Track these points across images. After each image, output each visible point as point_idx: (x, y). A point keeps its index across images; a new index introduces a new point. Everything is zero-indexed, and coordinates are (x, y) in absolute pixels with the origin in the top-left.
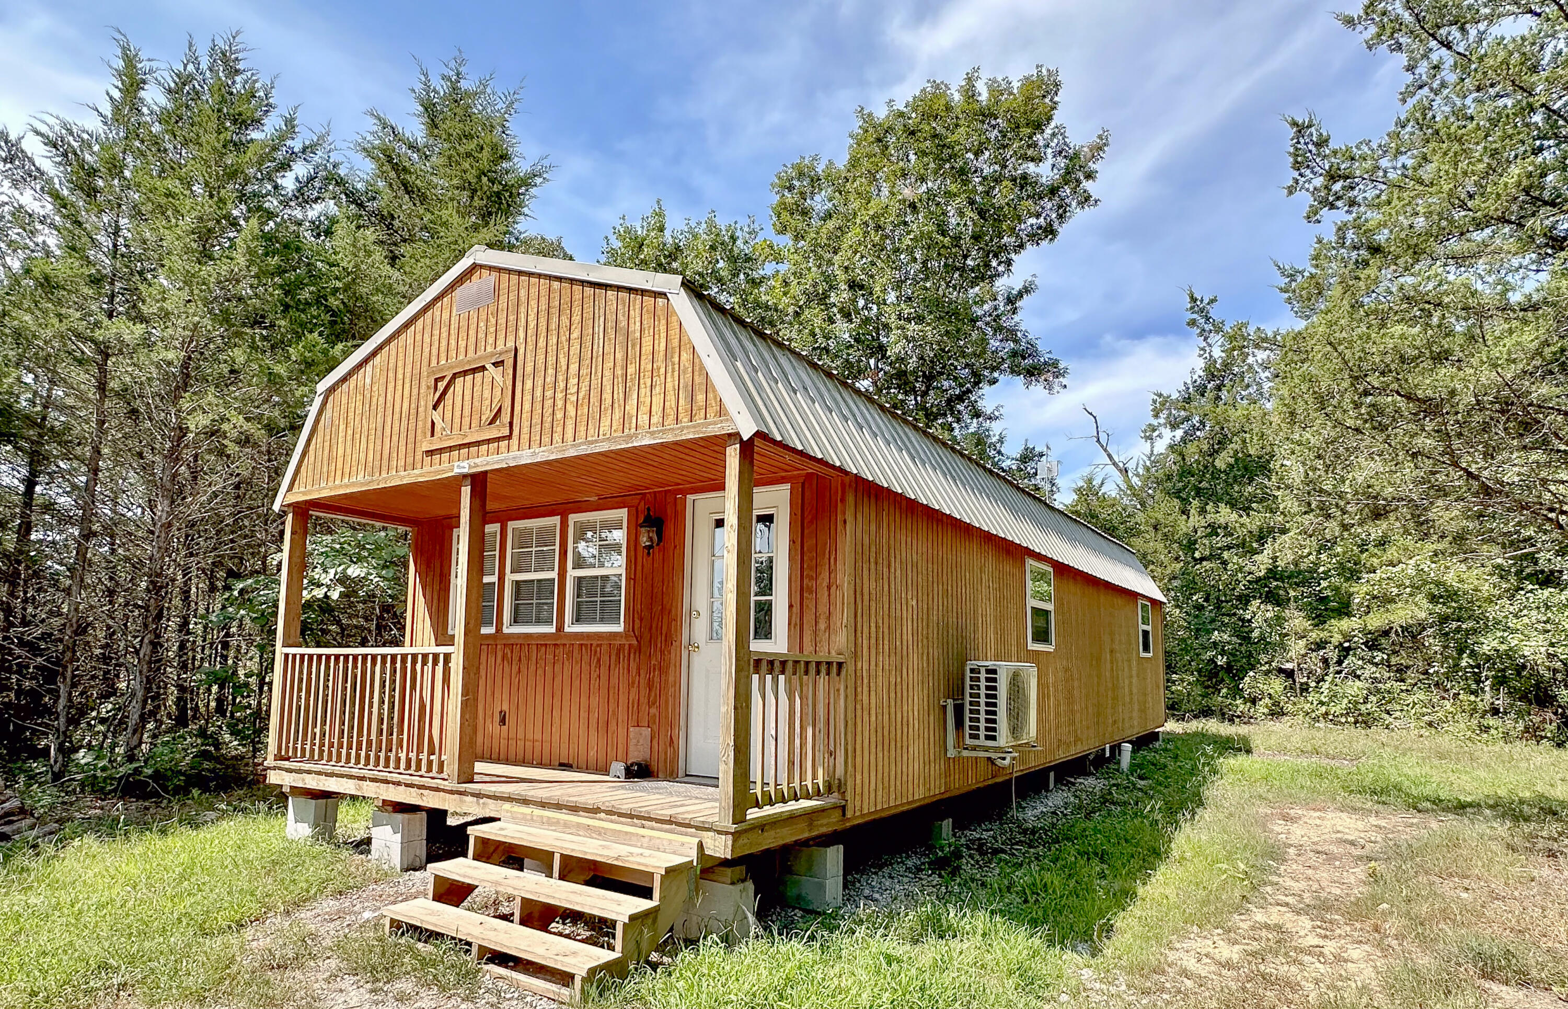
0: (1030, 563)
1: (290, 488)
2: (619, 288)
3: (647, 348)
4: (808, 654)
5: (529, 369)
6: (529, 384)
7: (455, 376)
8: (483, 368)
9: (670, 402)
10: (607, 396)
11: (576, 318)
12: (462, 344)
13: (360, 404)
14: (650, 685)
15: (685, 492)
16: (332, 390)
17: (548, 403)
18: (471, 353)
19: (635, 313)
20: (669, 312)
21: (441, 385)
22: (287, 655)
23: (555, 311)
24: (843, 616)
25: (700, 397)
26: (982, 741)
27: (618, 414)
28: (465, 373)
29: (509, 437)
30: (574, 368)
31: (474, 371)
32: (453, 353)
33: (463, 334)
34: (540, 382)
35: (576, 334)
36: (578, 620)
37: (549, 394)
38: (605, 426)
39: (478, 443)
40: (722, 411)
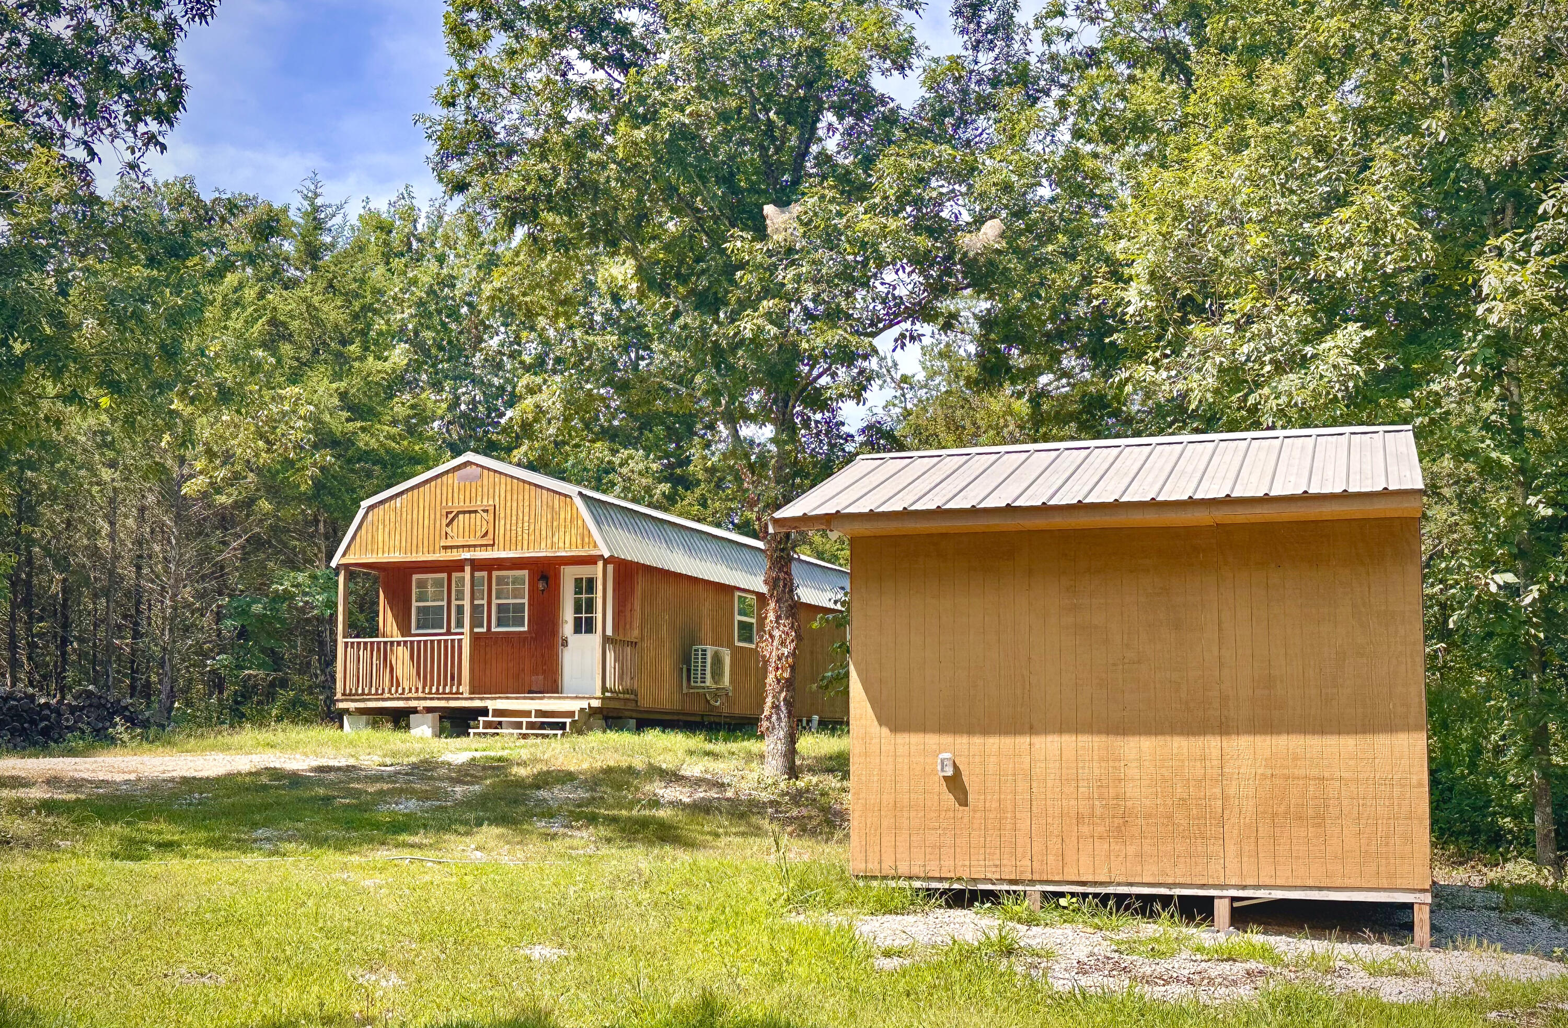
0: (737, 594)
1: (344, 555)
2: (548, 490)
3: (562, 516)
4: (621, 637)
5: (502, 515)
6: (502, 522)
7: (459, 513)
8: (476, 512)
9: (574, 539)
10: (544, 533)
11: (527, 497)
12: (462, 497)
13: (393, 517)
14: (543, 656)
15: (560, 565)
16: (371, 508)
17: (514, 532)
18: (467, 503)
19: (556, 502)
20: (572, 504)
21: (450, 516)
22: (346, 643)
23: (515, 492)
24: (637, 623)
25: (586, 540)
26: (699, 684)
27: (549, 541)
28: (464, 512)
29: (493, 545)
30: (526, 519)
31: (470, 512)
32: (456, 500)
33: (462, 492)
34: (508, 522)
35: (527, 503)
36: (498, 625)
37: (514, 528)
38: (543, 545)
39: (475, 546)
40: (595, 546)
